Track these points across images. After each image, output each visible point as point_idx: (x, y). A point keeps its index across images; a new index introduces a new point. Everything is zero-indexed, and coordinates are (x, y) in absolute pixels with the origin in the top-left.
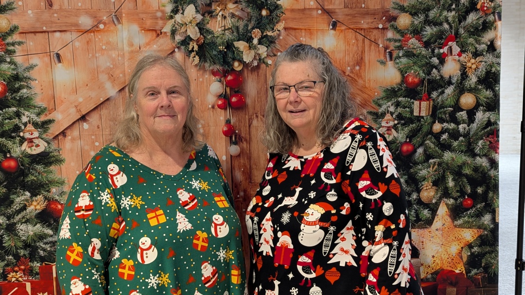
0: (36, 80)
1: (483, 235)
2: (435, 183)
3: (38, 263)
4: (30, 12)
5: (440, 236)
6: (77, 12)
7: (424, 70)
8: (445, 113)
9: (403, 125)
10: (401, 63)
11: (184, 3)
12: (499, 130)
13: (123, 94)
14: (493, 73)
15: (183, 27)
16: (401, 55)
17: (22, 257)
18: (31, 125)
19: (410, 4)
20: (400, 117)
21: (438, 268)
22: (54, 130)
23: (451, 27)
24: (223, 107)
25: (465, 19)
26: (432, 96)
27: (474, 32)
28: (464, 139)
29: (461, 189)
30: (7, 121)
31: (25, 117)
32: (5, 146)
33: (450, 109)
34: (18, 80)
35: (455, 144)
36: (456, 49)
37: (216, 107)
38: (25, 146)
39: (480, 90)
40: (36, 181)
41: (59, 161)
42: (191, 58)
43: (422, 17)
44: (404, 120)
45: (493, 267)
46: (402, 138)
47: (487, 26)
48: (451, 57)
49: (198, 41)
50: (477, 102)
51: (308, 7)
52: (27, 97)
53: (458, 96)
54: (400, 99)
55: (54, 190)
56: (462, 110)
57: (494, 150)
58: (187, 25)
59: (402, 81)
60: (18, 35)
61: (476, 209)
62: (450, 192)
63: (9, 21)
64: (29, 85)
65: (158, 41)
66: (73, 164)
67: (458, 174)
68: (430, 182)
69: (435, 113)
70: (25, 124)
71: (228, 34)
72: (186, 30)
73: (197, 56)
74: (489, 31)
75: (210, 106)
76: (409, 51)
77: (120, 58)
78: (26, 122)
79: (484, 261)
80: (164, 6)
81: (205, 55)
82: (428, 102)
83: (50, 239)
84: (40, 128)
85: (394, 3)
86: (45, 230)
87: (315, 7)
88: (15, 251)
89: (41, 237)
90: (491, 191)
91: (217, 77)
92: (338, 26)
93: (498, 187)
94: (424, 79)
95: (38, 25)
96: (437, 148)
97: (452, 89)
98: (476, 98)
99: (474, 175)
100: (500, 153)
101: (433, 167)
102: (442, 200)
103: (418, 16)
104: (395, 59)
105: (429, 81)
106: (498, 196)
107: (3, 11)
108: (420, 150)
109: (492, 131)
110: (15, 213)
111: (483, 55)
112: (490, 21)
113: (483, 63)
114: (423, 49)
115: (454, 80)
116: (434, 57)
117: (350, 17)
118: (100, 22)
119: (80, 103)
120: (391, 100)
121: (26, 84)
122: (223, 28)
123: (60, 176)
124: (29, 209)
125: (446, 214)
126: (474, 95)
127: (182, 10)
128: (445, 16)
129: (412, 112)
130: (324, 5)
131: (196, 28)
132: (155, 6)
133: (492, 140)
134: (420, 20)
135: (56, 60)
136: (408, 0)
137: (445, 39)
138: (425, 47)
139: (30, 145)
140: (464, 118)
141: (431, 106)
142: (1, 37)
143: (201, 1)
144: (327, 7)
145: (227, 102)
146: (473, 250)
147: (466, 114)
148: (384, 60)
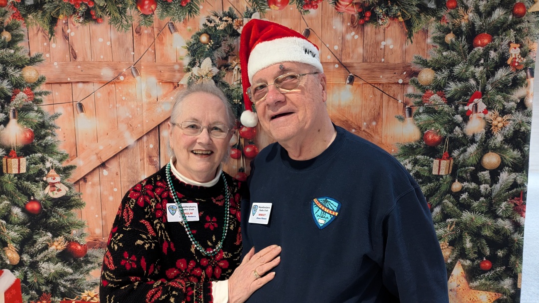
0: (59, 128)
1: (501, 300)
2: (452, 243)
3: (59, 298)
4: (55, 64)
5: (454, 297)
6: (100, 64)
7: (445, 128)
8: (466, 172)
10: (421, 119)
11: (201, 56)
12: (526, 193)
13: (140, 143)
14: (522, 132)
15: (199, 80)
16: (421, 111)
17: (44, 292)
18: (53, 170)
19: (433, 59)
20: (417, 175)
22: (75, 175)
23: (478, 83)
24: (237, 157)
25: (493, 74)
26: (453, 154)
27: (502, 89)
28: (485, 200)
29: (479, 250)
30: (32, 166)
31: (49, 162)
32: (30, 189)
33: (471, 167)
34: (44, 128)
35: (475, 204)
36: (482, 106)
38: (48, 190)
39: (506, 150)
40: (57, 223)
41: (79, 205)
43: (446, 73)
44: (422, 179)
47: (517, 83)
48: (476, 114)
50: (502, 161)
51: (325, 61)
52: (51, 144)
53: (481, 155)
54: (418, 157)
55: (74, 232)
56: (485, 170)
57: (519, 213)
58: (203, 78)
59: (422, 138)
60: (45, 85)
61: (495, 272)
62: (467, 253)
63: (37, 72)
64: (54, 133)
65: (175, 93)
66: (92, 208)
67: (476, 234)
68: (446, 241)
69: (455, 173)
70: (48, 170)
74: (520, 87)
76: (430, 108)
77: (138, 109)
78: (49, 168)
80: (182, 59)
82: (449, 161)
83: (71, 277)
84: (61, 174)
85: (416, 57)
86: (66, 269)
87: (332, 61)
88: (37, 287)
89: (62, 274)
90: (513, 255)
92: (355, 80)
93: (522, 252)
95: (63, 76)
96: (456, 208)
97: (475, 147)
98: (501, 158)
99: (495, 238)
100: (526, 217)
101: (450, 227)
102: (457, 260)
103: (442, 71)
104: (415, 115)
105: (452, 140)
106: (522, 262)
107: (33, 63)
108: (437, 210)
109: (517, 193)
110: (38, 252)
111: (511, 113)
112: (521, 78)
113: (511, 122)
114: (446, 106)
115: (478, 138)
116: (458, 114)
117: (367, 72)
118: (120, 74)
119: (101, 151)
120: (408, 157)
121: (50, 131)
122: (238, 81)
123: (80, 219)
124: (51, 249)
125: (462, 276)
126: (499, 155)
127: (199, 63)
128: (472, 72)
129: (430, 170)
130: (341, 59)
131: (212, 80)
132: (173, 58)
133: (518, 203)
134: (444, 75)
135: (79, 109)
136: (432, 55)
137: (471, 95)
138: (448, 104)
139: (52, 189)
140: (486, 178)
141: (451, 164)
142: (29, 87)
143: (217, 54)
144: (345, 61)
145: (240, 152)
147: (488, 174)
148: (403, 116)
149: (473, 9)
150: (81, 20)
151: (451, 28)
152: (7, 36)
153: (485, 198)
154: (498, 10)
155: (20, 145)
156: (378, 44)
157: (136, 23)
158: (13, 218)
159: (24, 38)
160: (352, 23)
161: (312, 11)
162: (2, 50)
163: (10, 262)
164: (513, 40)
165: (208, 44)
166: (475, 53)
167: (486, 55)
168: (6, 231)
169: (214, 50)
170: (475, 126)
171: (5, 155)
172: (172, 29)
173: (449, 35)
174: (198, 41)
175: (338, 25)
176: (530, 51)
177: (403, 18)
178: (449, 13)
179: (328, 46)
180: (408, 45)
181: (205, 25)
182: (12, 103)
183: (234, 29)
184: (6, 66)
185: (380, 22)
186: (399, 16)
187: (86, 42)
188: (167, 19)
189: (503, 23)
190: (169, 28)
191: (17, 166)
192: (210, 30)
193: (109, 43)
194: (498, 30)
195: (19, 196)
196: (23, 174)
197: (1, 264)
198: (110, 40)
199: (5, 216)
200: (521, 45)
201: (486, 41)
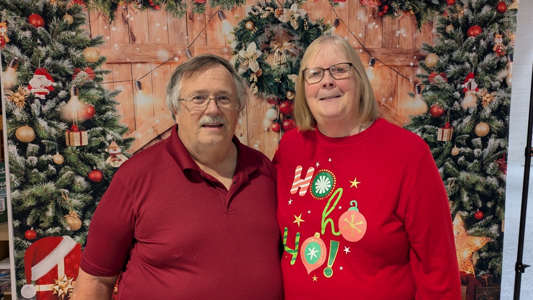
0: (119, 104)
1: (490, 243)
2: (452, 198)
4: (116, 45)
6: (156, 47)
7: (447, 102)
8: (462, 139)
10: (427, 96)
11: (247, 41)
12: (507, 155)
14: (504, 106)
15: (245, 62)
16: (427, 89)
18: (114, 142)
19: (437, 45)
22: (134, 147)
23: (472, 66)
24: (277, 131)
25: (483, 59)
26: (453, 124)
27: (490, 71)
28: (478, 162)
29: (474, 203)
30: (94, 139)
31: (110, 135)
32: (92, 160)
33: (467, 135)
34: (104, 104)
35: (470, 165)
36: (474, 85)
37: (271, 130)
38: (109, 160)
39: (493, 120)
42: (251, 88)
43: (447, 57)
45: (498, 269)
47: (501, 66)
48: (470, 91)
49: (257, 73)
50: (490, 130)
52: (112, 118)
53: (474, 125)
54: (426, 126)
56: (477, 137)
57: (502, 172)
58: (248, 59)
59: (428, 111)
60: (105, 65)
61: (486, 221)
62: (464, 206)
63: (98, 53)
64: (114, 108)
67: (472, 190)
69: (454, 141)
70: (110, 142)
71: (283, 68)
72: (248, 64)
73: (256, 87)
74: (502, 70)
75: (266, 129)
76: (434, 86)
78: (111, 140)
79: (490, 264)
80: (230, 43)
81: (263, 86)
82: (449, 129)
84: (122, 145)
85: (424, 44)
87: (357, 46)
90: (498, 205)
91: (272, 105)
92: (376, 63)
93: (505, 203)
94: (447, 110)
95: (122, 57)
96: (455, 169)
97: (469, 119)
98: (490, 127)
99: (485, 192)
100: (507, 174)
101: (451, 185)
102: (457, 212)
103: (443, 56)
104: (423, 92)
105: (451, 111)
106: (505, 210)
107: (94, 44)
109: (501, 155)
111: (496, 90)
112: (504, 62)
113: (496, 97)
114: (447, 84)
115: (471, 111)
116: (457, 91)
117: (386, 56)
118: (175, 56)
119: (157, 124)
120: (418, 127)
121: (111, 107)
122: (279, 63)
125: (461, 225)
126: (489, 125)
127: (245, 47)
128: (467, 57)
129: (436, 138)
130: (365, 45)
131: (257, 62)
132: (222, 43)
133: (501, 162)
134: (445, 59)
135: (137, 87)
136: (436, 42)
137: (467, 76)
138: (449, 83)
139: (114, 159)
140: (478, 144)
141: (452, 132)
142: (90, 67)
143: (262, 39)
144: (367, 47)
145: (280, 126)
146: (482, 255)
147: (480, 141)
148: (414, 93)
149: (468, 5)
150: (140, 6)
151: (451, 21)
152: (68, 19)
153: (478, 160)
154: (486, 7)
155: (81, 119)
156: (394, 32)
157: (189, 10)
158: (76, 186)
159: (86, 21)
160: (373, 14)
161: (341, 3)
162: (64, 32)
163: (71, 228)
164: (497, 31)
165: (253, 30)
166: (469, 42)
167: (477, 43)
169: (258, 35)
170: (469, 102)
171: (68, 129)
172: (221, 16)
173: (449, 26)
174: (244, 28)
175: (362, 16)
176: (510, 41)
177: (414, 11)
178: (449, 9)
179: (354, 33)
180: (417, 34)
181: (250, 14)
182: (73, 81)
183: (275, 17)
184: (69, 47)
185: (396, 14)
186: (411, 10)
187: (144, 27)
188: (218, 7)
189: (490, 18)
190: (219, 16)
191: (79, 139)
192: (255, 18)
193: (165, 28)
194: (486, 23)
195: (82, 166)
196: (85, 146)
197: (61, 231)
198: (166, 24)
199: (68, 185)
200: (503, 35)
201: (477, 32)
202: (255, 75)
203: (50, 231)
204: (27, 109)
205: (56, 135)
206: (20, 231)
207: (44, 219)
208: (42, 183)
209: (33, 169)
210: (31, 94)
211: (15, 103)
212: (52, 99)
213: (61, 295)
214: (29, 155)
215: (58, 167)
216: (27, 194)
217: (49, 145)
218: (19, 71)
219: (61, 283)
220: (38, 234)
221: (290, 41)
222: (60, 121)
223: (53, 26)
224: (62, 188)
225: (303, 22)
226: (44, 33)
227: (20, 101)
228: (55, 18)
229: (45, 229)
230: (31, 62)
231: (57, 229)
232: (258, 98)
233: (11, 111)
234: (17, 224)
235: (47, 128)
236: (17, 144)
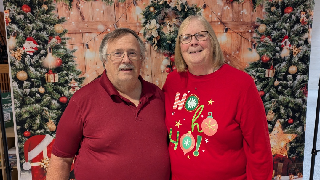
0: (76, 57)
1: (297, 138)
2: (274, 111)
4: (73, 23)
5: (276, 138)
6: (97, 23)
7: (272, 54)
8: (281, 76)
9: (260, 81)
10: (260, 50)
11: (150, 18)
12: (308, 85)
14: (306, 55)
15: (150, 31)
16: (260, 46)
18: (74, 80)
19: (266, 19)
20: (258, 78)
21: (274, 153)
22: (85, 82)
23: (287, 31)
25: (293, 27)
26: (275, 67)
27: (297, 34)
29: (288, 114)
30: (62, 78)
31: (71, 76)
32: (61, 90)
33: (283, 73)
34: (67, 57)
35: (286, 91)
36: (288, 43)
37: (165, 72)
38: (71, 90)
39: (299, 64)
42: (153, 47)
43: (271, 26)
44: (261, 79)
45: (302, 153)
46: (259, 88)
47: (304, 31)
48: (285, 47)
49: (157, 38)
50: (298, 70)
51: (213, 21)
52: (72, 66)
53: (288, 67)
54: (259, 68)
56: (290, 74)
57: (305, 95)
58: (152, 30)
59: (260, 59)
60: (67, 34)
61: (295, 124)
62: (282, 116)
63: (63, 27)
64: (73, 60)
67: (286, 106)
68: (272, 110)
69: (276, 77)
70: (71, 80)
71: (172, 34)
72: (151, 33)
73: (156, 46)
74: (305, 33)
75: (162, 71)
76: (264, 44)
78: (71, 79)
79: (297, 150)
80: (140, 20)
81: (160, 45)
82: (273, 70)
84: (78, 82)
85: (257, 19)
87: (217, 21)
90: (302, 116)
91: (166, 57)
92: (228, 30)
93: (306, 113)
94: (272, 58)
95: (77, 29)
96: (276, 94)
97: (285, 63)
98: (297, 68)
99: (294, 107)
100: (308, 97)
101: (274, 103)
102: (277, 119)
103: (269, 25)
104: (257, 48)
105: (274, 59)
106: (306, 118)
107: (60, 22)
108: (268, 95)
109: (304, 85)
111: (302, 46)
112: (306, 29)
113: (302, 50)
114: (272, 43)
115: (286, 59)
116: (278, 47)
117: (234, 26)
118: (108, 28)
119: (98, 69)
120: (254, 69)
121: (71, 59)
122: (170, 32)
125: (280, 127)
126: (297, 67)
127: (150, 22)
128: (284, 26)
129: (265, 75)
130: (221, 20)
131: (157, 31)
132: (136, 20)
133: (304, 90)
134: (270, 28)
135: (86, 47)
136: (265, 17)
137: (284, 37)
139: (73, 90)
140: (291, 78)
141: (274, 72)
142: (58, 36)
143: (159, 17)
144: (223, 21)
145: (171, 69)
146: (292, 145)
147: (292, 76)
148: (251, 48)
151: (274, 4)
152: (45, 7)
153: (290, 88)
155: (54, 67)
156: (239, 12)
157: (116, 1)
158: (52, 106)
159: (55, 9)
160: (227, 1)
162: (43, 15)
163: (50, 130)
164: (302, 10)
165: (154, 12)
166: (285, 17)
167: (290, 17)
168: (48, 113)
169: (157, 15)
170: (285, 53)
171: (46, 72)
172: (135, 4)
173: (273, 7)
174: (149, 10)
175: (220, 3)
176: (310, 15)
179: (215, 13)
180: (254, 13)
181: (152, 2)
182: (49, 44)
183: (167, 4)
184: (45, 24)
185: (240, 1)
187: (89, 11)
189: (298, 2)
191: (53, 78)
192: (155, 5)
193: (102, 12)
194: (295, 5)
195: (56, 94)
196: (57, 82)
197: (45, 132)
198: (102, 9)
199: (47, 105)
200: (306, 12)
201: (290, 10)
202: (156, 39)
203: (38, 131)
204: (23, 61)
205: (40, 76)
206: (21, 132)
207: (34, 125)
208: (33, 104)
209: (27, 96)
210: (25, 52)
211: (15, 57)
212: (37, 55)
213: (45, 168)
214: (25, 88)
215: (42, 95)
216: (24, 111)
217: (36, 82)
218: (17, 39)
219: (45, 162)
220: (31, 133)
221: (177, 18)
222: (42, 68)
223: (36, 11)
224: (44, 107)
225: (184, 6)
226: (31, 16)
227: (18, 56)
228: (37, 7)
229: (35, 131)
230: (24, 34)
231: (42, 131)
232: (158, 52)
233: (14, 62)
234: (19, 128)
235: (34, 72)
236: (18, 82)
